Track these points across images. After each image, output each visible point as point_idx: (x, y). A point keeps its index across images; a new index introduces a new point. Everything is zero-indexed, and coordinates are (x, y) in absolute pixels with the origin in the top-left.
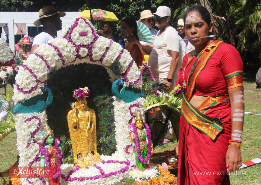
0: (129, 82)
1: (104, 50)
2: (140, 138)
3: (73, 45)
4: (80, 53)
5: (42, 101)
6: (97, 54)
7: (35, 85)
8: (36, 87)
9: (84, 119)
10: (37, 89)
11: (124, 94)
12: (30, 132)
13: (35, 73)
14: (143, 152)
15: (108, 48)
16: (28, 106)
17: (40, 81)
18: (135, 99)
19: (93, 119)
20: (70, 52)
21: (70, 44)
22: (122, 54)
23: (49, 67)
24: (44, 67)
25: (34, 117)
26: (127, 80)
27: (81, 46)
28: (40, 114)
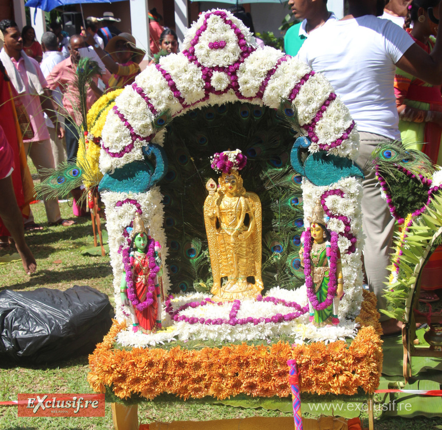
0: (319, 143)
1: (262, 77)
2: (314, 259)
3: (198, 67)
4: (213, 84)
5: (146, 173)
6: (248, 86)
7: (130, 143)
8: (131, 147)
9: (229, 212)
10: (133, 150)
11: (311, 168)
12: (121, 227)
13: (130, 122)
14: (320, 288)
15: (271, 73)
16: (120, 180)
17: (138, 136)
18: (335, 179)
19: (254, 213)
20: (191, 81)
21: (193, 66)
22: (303, 84)
23: (153, 110)
24: (144, 109)
25: (128, 200)
26: (314, 139)
27: (213, 69)
28: (141, 195)
